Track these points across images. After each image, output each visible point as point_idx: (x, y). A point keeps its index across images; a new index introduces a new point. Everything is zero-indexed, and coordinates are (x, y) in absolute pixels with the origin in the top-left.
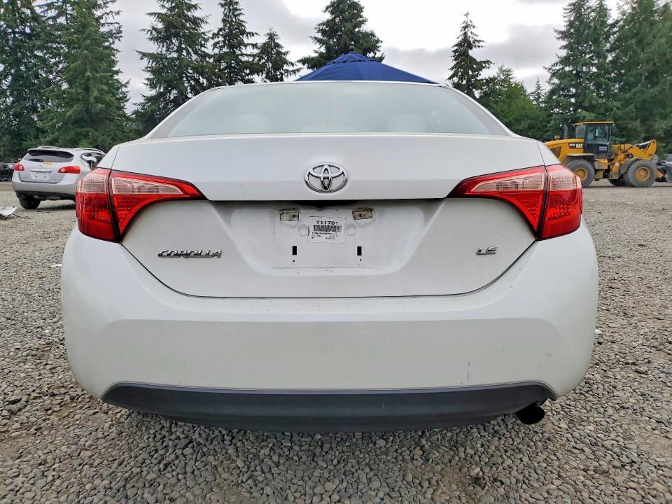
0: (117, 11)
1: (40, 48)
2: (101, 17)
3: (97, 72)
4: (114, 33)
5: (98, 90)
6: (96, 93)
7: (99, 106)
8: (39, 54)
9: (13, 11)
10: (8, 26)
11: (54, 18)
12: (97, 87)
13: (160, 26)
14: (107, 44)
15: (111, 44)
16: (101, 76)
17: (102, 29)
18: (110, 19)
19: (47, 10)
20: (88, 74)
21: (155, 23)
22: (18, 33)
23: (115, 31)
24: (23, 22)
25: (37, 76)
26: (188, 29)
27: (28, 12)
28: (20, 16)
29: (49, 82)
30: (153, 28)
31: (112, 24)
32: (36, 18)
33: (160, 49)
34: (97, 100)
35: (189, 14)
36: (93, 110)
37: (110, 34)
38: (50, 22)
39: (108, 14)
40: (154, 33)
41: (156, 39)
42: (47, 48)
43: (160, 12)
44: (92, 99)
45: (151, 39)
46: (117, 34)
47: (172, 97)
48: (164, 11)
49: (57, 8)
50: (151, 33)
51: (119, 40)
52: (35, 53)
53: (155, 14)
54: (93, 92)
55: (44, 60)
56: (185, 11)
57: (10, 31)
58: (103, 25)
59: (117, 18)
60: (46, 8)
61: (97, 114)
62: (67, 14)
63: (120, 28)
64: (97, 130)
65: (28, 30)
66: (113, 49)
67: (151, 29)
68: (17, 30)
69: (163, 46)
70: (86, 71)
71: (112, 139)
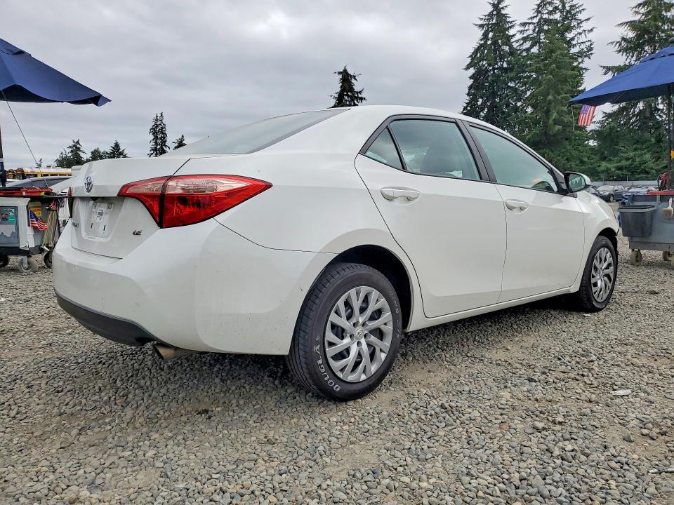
0: (590, 29)
1: (512, 80)
2: (573, 39)
3: (559, 94)
4: (585, 52)
5: (558, 113)
6: (554, 115)
7: (558, 127)
8: (512, 84)
9: (495, 50)
10: (489, 65)
11: (528, 50)
12: (557, 109)
13: (631, 35)
14: (575, 64)
15: (580, 63)
16: (562, 98)
17: (573, 51)
18: (583, 39)
19: (523, 44)
20: (550, 97)
21: (625, 33)
22: (497, 69)
23: (585, 50)
24: (502, 58)
25: (508, 105)
26: (663, 31)
27: (506, 48)
28: (500, 54)
29: (516, 109)
30: (623, 39)
31: (582, 43)
32: (513, 52)
33: (628, 60)
34: (556, 122)
35: (669, 14)
36: (551, 133)
37: (581, 54)
38: (525, 54)
39: (580, 34)
40: (624, 44)
41: (626, 50)
42: (519, 78)
43: (632, 20)
44: (551, 121)
45: (620, 51)
46: (587, 53)
47: (637, 110)
48: (637, 18)
49: (532, 39)
50: (620, 44)
51: (589, 58)
52: (509, 84)
53: (627, 23)
54: (552, 115)
55: (515, 90)
56: (664, 13)
57: (491, 68)
58: (574, 46)
59: (590, 36)
60: (522, 42)
61: (555, 135)
62: (540, 43)
63: (591, 45)
64: (552, 151)
65: (505, 65)
66: (582, 69)
67: (620, 40)
68: (496, 66)
69: (632, 57)
70: (549, 95)
71: (567, 159)
